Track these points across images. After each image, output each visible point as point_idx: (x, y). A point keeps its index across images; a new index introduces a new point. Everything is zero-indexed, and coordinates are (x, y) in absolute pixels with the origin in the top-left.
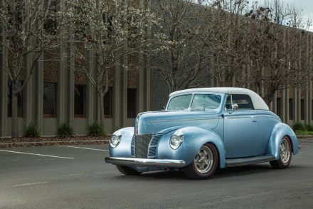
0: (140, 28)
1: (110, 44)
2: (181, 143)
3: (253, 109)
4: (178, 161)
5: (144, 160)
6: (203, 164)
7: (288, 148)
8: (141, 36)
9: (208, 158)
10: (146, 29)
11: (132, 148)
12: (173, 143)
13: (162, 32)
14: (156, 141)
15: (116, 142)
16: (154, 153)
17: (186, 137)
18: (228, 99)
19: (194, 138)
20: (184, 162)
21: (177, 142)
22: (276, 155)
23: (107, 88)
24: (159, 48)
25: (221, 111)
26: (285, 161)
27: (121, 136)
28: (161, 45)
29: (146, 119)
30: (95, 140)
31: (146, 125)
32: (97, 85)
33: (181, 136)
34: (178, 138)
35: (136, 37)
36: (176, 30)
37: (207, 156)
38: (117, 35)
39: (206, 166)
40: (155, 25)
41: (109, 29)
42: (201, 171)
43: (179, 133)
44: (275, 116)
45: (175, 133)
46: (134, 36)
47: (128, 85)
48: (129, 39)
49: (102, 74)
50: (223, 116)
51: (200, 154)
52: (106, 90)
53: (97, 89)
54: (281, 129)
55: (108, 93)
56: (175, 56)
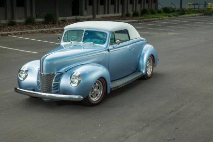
2: (79, 81)
3: (130, 40)
7: (152, 62)
12: (73, 82)
14: (58, 79)
15: (24, 75)
17: (83, 76)
20: (82, 97)
21: (76, 81)
22: (144, 72)
25: (107, 46)
26: (149, 73)
27: (28, 70)
33: (79, 76)
37: (98, 87)
39: (97, 95)
42: (94, 99)
50: (108, 50)
51: (93, 87)
54: (147, 50)
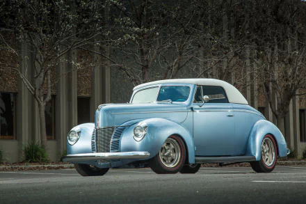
0: (94, 11)
1: (51, 33)
2: (144, 135)
3: (228, 102)
4: (142, 153)
5: (106, 155)
6: (170, 158)
7: (273, 149)
8: (97, 21)
9: (175, 151)
10: (102, 11)
11: (93, 143)
12: (136, 135)
13: (125, 14)
14: (119, 134)
15: (75, 138)
16: (116, 147)
17: (150, 128)
18: (199, 90)
19: (159, 130)
20: (149, 154)
21: (141, 134)
22: (257, 155)
23: (49, 94)
24: (122, 38)
25: (190, 104)
26: (269, 163)
27: (80, 132)
28: (124, 34)
29: (107, 111)
30: (35, 166)
31: (108, 119)
32: (35, 92)
33: (146, 127)
34: (142, 129)
35: (90, 23)
36: (145, 13)
37: (174, 149)
38: (63, 21)
39: (172, 160)
40: (115, 5)
41: (52, 12)
42: (168, 166)
43: (143, 123)
44: (255, 112)
45: (139, 124)
46: (86, 21)
47: (78, 92)
48: (79, 26)
49: (42, 75)
50: (192, 109)
51: (167, 148)
52: (49, 98)
53: (34, 96)
54: (264, 126)
55: (50, 101)
56: (145, 49)
